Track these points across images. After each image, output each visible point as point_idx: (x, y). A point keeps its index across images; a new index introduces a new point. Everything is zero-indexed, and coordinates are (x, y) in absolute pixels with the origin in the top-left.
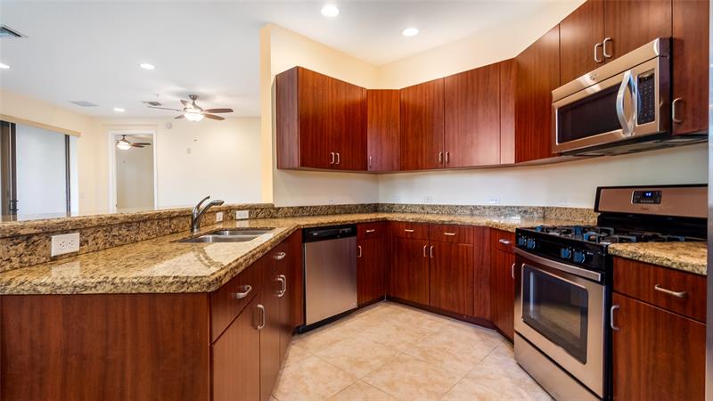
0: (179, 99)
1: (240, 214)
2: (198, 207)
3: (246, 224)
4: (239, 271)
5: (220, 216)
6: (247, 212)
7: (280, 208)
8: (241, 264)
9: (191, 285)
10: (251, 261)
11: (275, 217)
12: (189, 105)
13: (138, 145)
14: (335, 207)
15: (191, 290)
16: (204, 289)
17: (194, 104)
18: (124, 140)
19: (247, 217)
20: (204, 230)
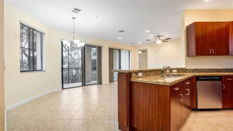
0: (155, 38)
1: (174, 71)
2: (163, 68)
3: (176, 74)
4: (176, 83)
5: (168, 71)
6: (176, 70)
7: (187, 69)
8: (176, 82)
9: (166, 84)
10: (179, 82)
11: (186, 72)
12: (158, 39)
13: (143, 52)
14: (212, 69)
15: (166, 85)
16: (169, 85)
17: (159, 39)
18: (140, 51)
19: (176, 72)
20: (165, 74)
